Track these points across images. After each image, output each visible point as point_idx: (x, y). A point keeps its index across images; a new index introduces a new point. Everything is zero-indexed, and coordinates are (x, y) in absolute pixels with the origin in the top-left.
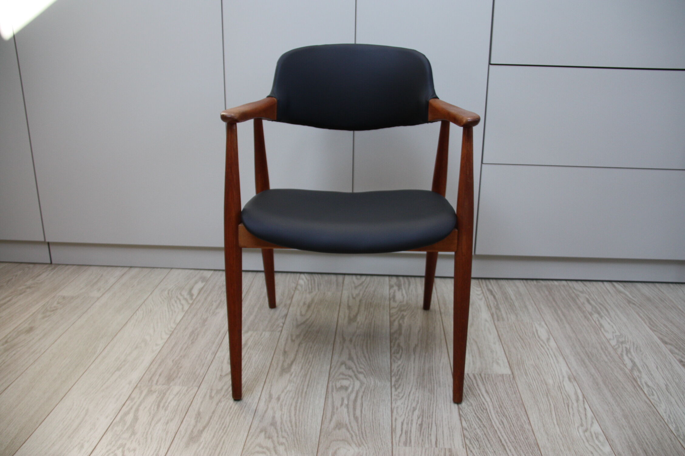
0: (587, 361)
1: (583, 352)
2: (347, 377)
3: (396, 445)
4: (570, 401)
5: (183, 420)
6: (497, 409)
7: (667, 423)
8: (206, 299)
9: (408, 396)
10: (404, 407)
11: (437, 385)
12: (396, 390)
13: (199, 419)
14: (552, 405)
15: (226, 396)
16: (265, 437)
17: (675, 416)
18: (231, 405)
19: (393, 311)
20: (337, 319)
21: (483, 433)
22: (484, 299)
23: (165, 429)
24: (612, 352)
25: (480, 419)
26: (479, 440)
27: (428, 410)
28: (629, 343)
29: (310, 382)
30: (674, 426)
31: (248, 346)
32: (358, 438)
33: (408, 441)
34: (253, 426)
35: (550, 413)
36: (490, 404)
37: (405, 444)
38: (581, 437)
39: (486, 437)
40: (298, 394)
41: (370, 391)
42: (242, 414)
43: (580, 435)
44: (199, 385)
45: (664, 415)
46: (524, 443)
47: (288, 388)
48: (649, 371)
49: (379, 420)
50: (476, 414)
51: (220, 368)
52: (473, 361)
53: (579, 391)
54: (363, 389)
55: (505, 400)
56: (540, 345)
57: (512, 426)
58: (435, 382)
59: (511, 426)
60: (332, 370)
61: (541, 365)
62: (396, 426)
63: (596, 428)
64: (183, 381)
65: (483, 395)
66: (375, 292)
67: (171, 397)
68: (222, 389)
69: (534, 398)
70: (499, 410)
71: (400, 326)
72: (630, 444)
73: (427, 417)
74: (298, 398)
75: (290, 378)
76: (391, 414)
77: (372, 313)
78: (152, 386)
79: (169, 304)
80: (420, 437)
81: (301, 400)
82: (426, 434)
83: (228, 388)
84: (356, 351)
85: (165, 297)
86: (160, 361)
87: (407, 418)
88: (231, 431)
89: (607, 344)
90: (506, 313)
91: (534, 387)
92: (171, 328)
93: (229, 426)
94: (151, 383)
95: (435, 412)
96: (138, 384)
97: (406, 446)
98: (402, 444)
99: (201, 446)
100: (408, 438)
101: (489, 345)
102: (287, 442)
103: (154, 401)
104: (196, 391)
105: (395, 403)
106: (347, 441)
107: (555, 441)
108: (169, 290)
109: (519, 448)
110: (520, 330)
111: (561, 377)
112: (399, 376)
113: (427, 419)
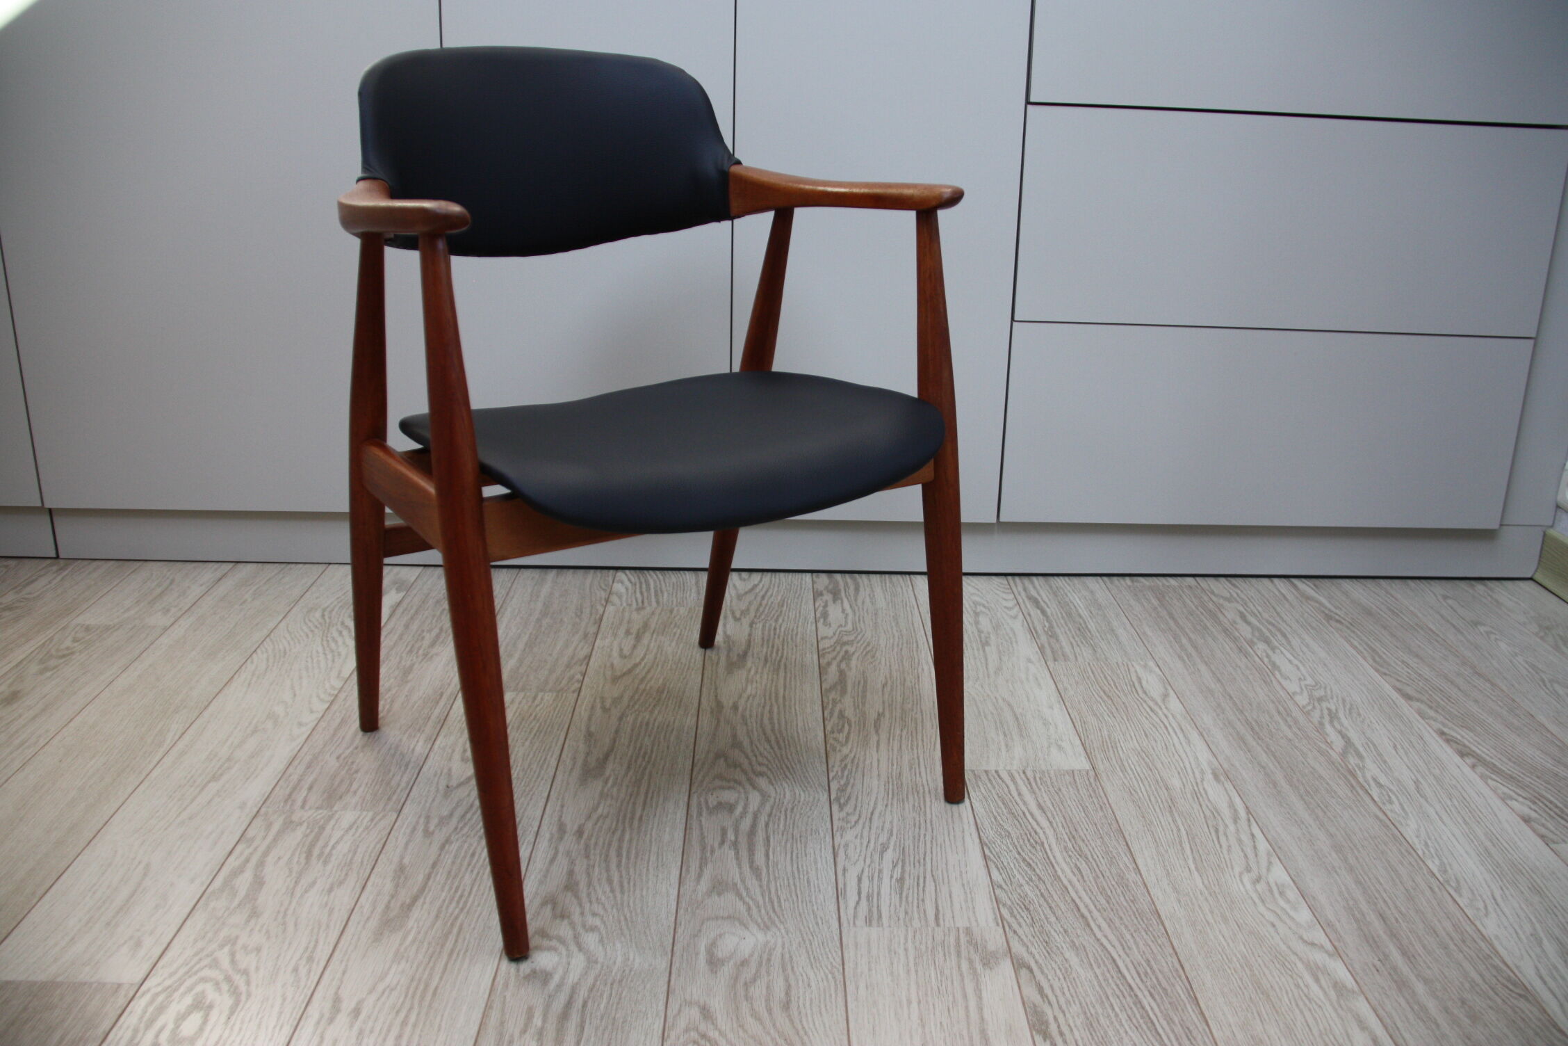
0: (1249, 738)
1: (1239, 720)
2: (732, 784)
3: (849, 923)
4: (1220, 819)
5: (366, 883)
6: (1065, 842)
7: (1422, 857)
8: (407, 626)
9: (868, 819)
10: (861, 844)
11: (930, 797)
12: (841, 807)
13: (402, 881)
14: (1183, 831)
15: (462, 829)
16: (555, 916)
17: (1438, 843)
18: (473, 848)
19: (824, 644)
21: (1038, 893)
22: (1021, 616)
24: (1302, 719)
25: (1029, 865)
26: (1032, 908)
27: (914, 849)
28: (1335, 699)
29: (650, 796)
30: (1437, 862)
32: (763, 911)
33: (875, 914)
35: (1179, 847)
36: (1050, 832)
37: (869, 921)
38: (1248, 894)
39: (1045, 900)
40: (624, 822)
41: (783, 812)
43: (1246, 891)
44: (399, 808)
45: (1416, 841)
46: (1127, 911)
47: (600, 811)
48: (1380, 755)
49: (807, 873)
50: (1019, 854)
51: (446, 772)
52: (1007, 746)
53: (1237, 800)
54: (768, 808)
55: (1080, 823)
56: (1148, 710)
57: (1101, 876)
58: (927, 790)
59: (1097, 876)
60: (696, 769)
61: (1153, 749)
62: (845, 885)
63: (1279, 874)
64: (364, 800)
65: (1032, 815)
66: (782, 606)
68: (451, 815)
69: (1143, 817)
70: (1070, 845)
71: (842, 673)
72: (1351, 903)
73: (914, 864)
75: (603, 787)
76: (832, 860)
77: (778, 650)
78: (292, 813)
79: (325, 639)
80: (900, 906)
81: (631, 834)
82: (913, 899)
83: (466, 813)
84: (748, 730)
85: (316, 623)
86: (308, 758)
87: (869, 866)
88: (476, 903)
89: (1290, 704)
90: (1071, 644)
91: (1140, 794)
92: (333, 688)
93: (470, 893)
94: (292, 805)
95: (932, 853)
96: (260, 809)
97: (870, 925)
98: (860, 921)
99: (410, 938)
100: (875, 910)
101: (1039, 711)
102: (604, 923)
103: (298, 844)
104: (394, 820)
105: (842, 836)
106: (739, 919)
107: (1193, 904)
108: (324, 610)
109: (1118, 924)
110: (1104, 679)
111: (1196, 772)
112: (848, 777)
113: (914, 867)
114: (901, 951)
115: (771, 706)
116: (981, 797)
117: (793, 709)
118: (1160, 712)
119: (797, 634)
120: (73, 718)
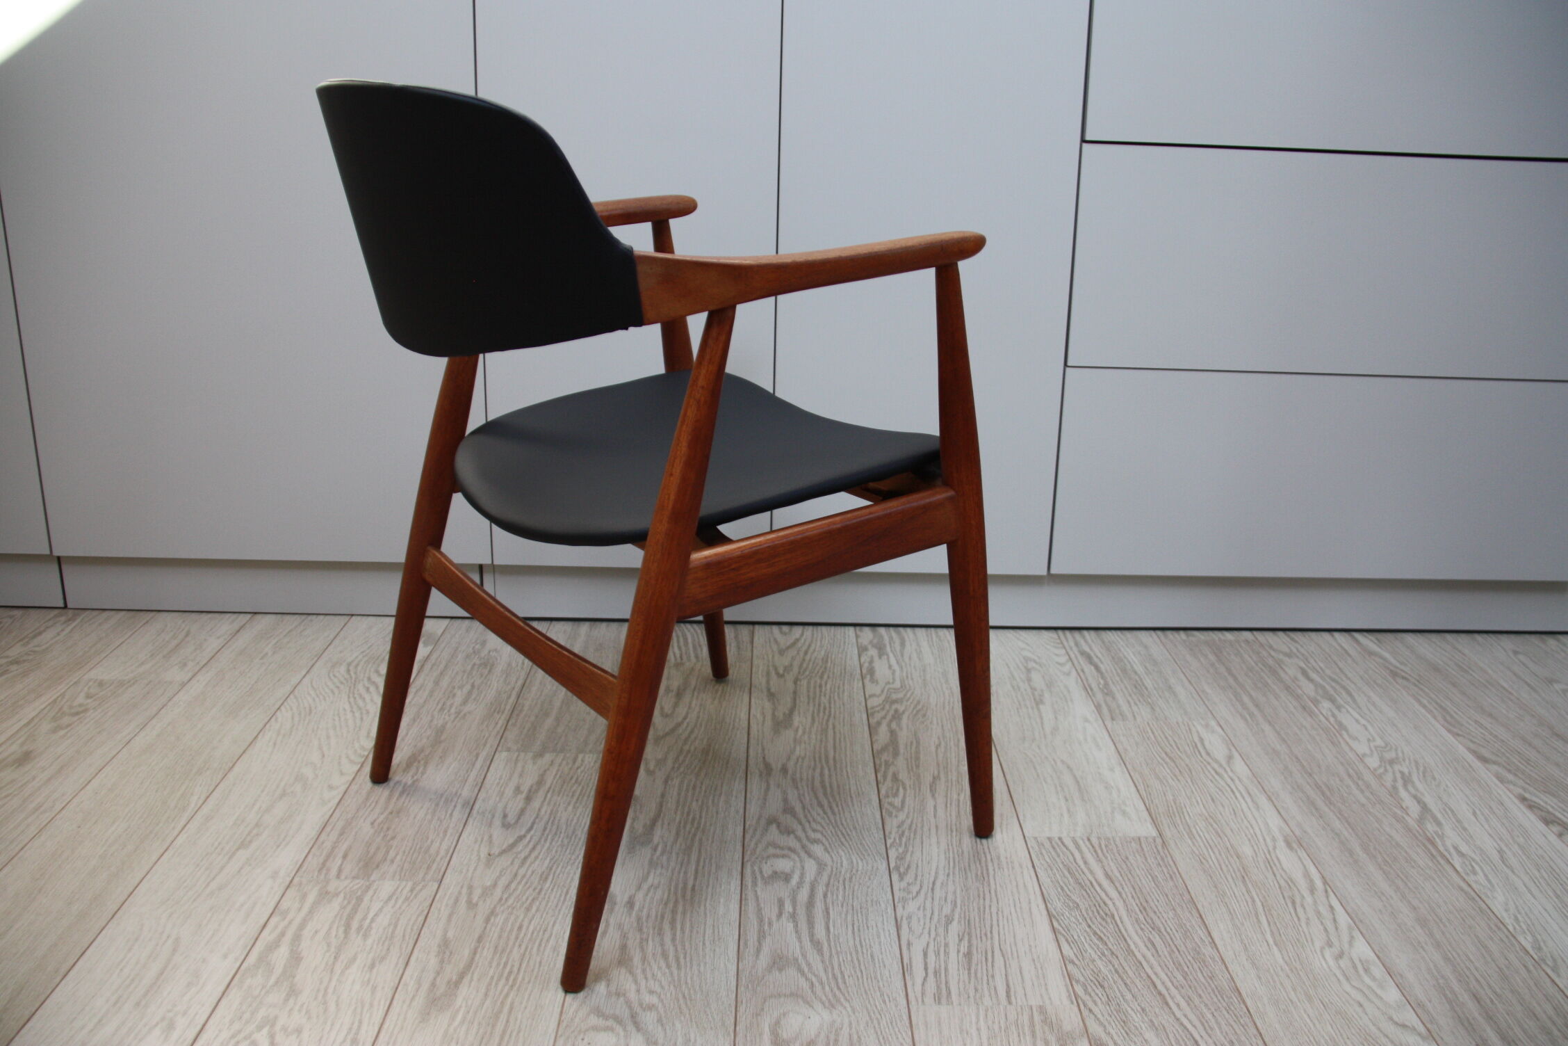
0: (1320, 803)
1: (1308, 783)
2: (786, 852)
3: (917, 1001)
4: (1296, 891)
5: (410, 958)
6: (1136, 913)
7: (1513, 933)
8: (437, 683)
9: (930, 890)
10: (925, 915)
11: (993, 865)
12: (901, 877)
13: (446, 957)
14: (1259, 904)
15: (506, 901)
17: (1529, 918)
19: (873, 703)
20: (746, 723)
21: (1112, 969)
22: (1074, 672)
23: (369, 981)
24: (1374, 783)
25: (1100, 938)
26: (1106, 985)
27: (980, 921)
28: (1407, 761)
29: (701, 864)
30: (1530, 938)
31: (548, 785)
32: (827, 988)
33: (944, 991)
35: (1255, 920)
36: (1120, 904)
37: (938, 999)
38: (1331, 970)
39: (1120, 976)
40: (676, 893)
41: (841, 882)
42: (548, 941)
43: (1329, 967)
44: (439, 878)
45: (1505, 915)
46: (1206, 988)
47: (650, 879)
48: (1459, 821)
49: (871, 947)
50: (1089, 926)
51: (486, 838)
52: (1069, 811)
53: (1313, 870)
54: (825, 878)
56: (1213, 772)
57: (1175, 950)
58: (989, 858)
59: (1173, 951)
60: (748, 836)
61: (1221, 814)
62: (910, 959)
63: (1361, 949)
64: (402, 868)
65: (1100, 885)
66: (827, 661)
67: (376, 906)
68: (495, 885)
69: (1216, 887)
70: (1141, 917)
71: (893, 733)
72: (1441, 981)
73: (981, 937)
74: (676, 902)
75: (652, 855)
76: (896, 933)
77: (825, 709)
78: (327, 883)
79: (351, 695)
80: (969, 983)
81: (684, 906)
82: (982, 976)
83: (510, 883)
84: (799, 794)
85: (342, 679)
86: (340, 824)
87: (935, 939)
89: (1361, 767)
90: (1128, 702)
91: (1211, 863)
92: (363, 748)
93: (519, 970)
94: (326, 874)
95: (998, 926)
96: (293, 878)
97: (939, 1003)
98: (929, 1000)
99: (459, 1018)
100: (943, 986)
101: (1100, 774)
102: (662, 1001)
103: (336, 917)
104: (435, 891)
105: (904, 907)
106: (803, 998)
107: (1274, 982)
108: (349, 664)
109: (1197, 1001)
110: (1164, 739)
111: (1268, 840)
112: (906, 845)
113: (981, 940)
114: (973, 1031)
115: (822, 768)
116: (1046, 865)
117: (844, 771)
118: (1226, 776)
119: (844, 691)
120: (90, 781)
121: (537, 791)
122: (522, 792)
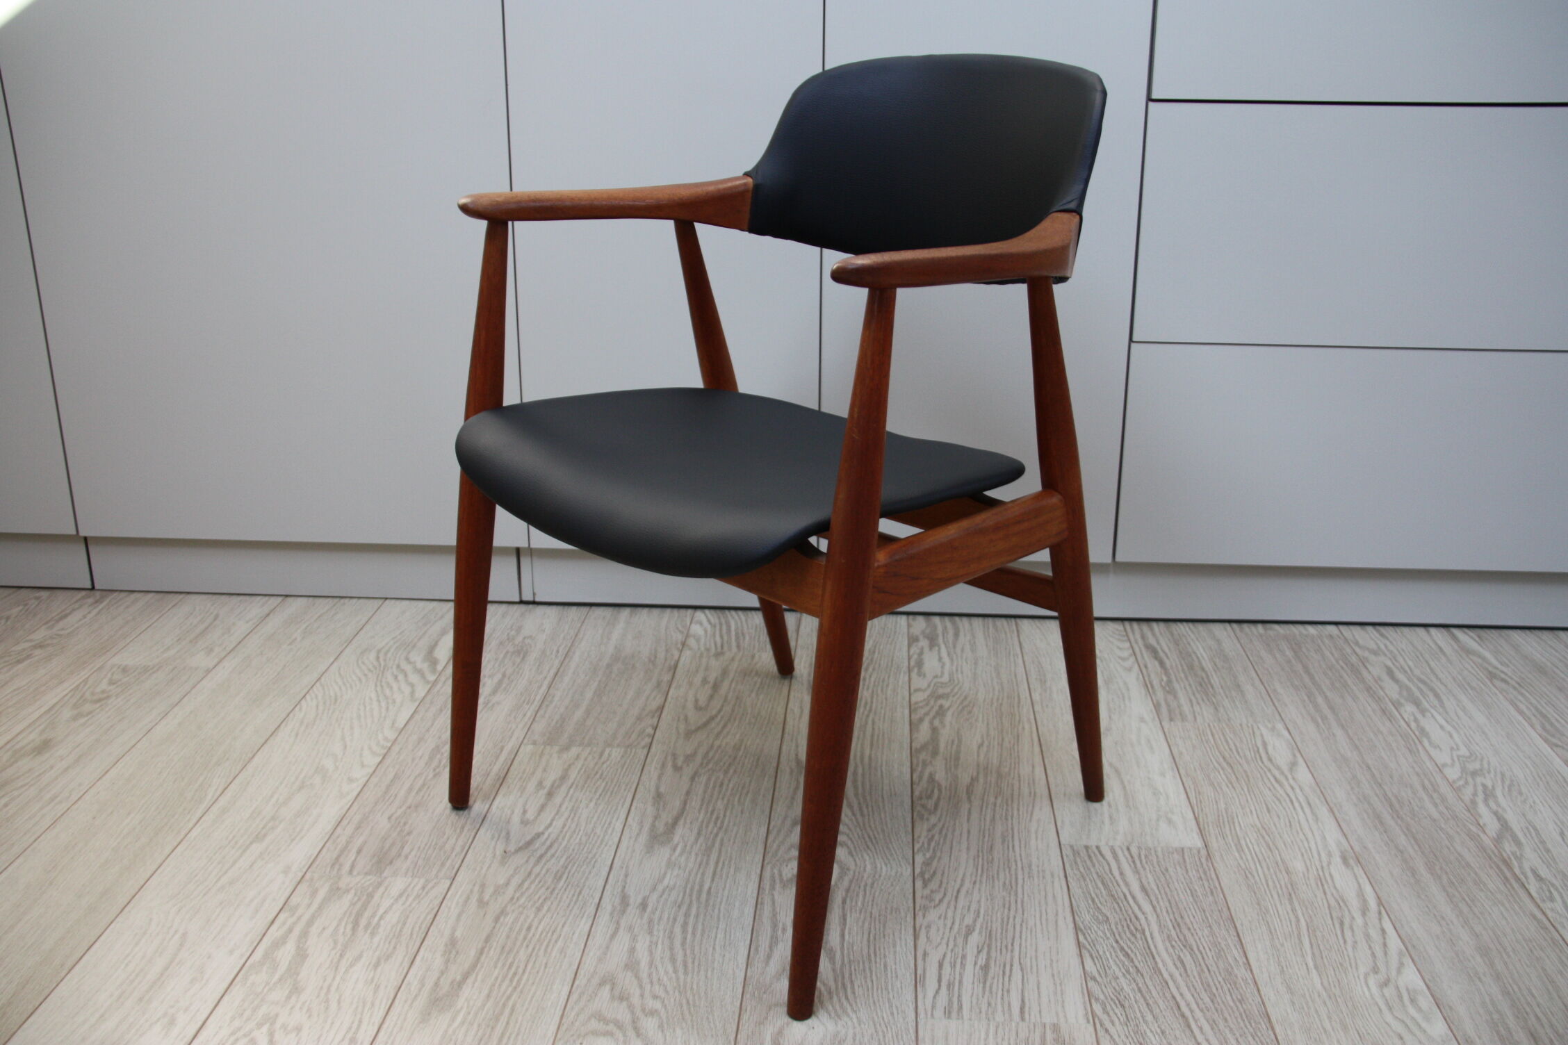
0: (1387, 817)
1: (1377, 795)
3: (926, 1014)
4: (1346, 909)
5: (415, 957)
6: (1169, 930)
9: (954, 898)
10: (945, 925)
11: (1023, 874)
12: (925, 885)
13: (452, 956)
14: (1303, 923)
15: (518, 899)
16: (613, 998)
18: (529, 921)
19: (917, 698)
20: (783, 716)
21: (1136, 988)
22: (1136, 667)
23: (372, 980)
24: (1450, 796)
25: (1127, 955)
26: (1126, 1004)
27: (1002, 933)
28: (1492, 774)
29: (720, 865)
31: (571, 780)
32: (835, 999)
33: (955, 1005)
34: (581, 972)
35: (1297, 941)
36: (1153, 919)
37: (948, 1013)
38: (1373, 999)
39: (1142, 995)
40: (691, 895)
41: (862, 888)
42: (556, 942)
43: (1371, 995)
44: (453, 875)
46: (1233, 1011)
47: (666, 882)
48: (1543, 843)
49: (885, 956)
51: (503, 834)
52: (1111, 817)
53: (1368, 889)
55: (1188, 910)
56: (1273, 780)
57: (1206, 970)
58: (1019, 866)
59: (1202, 970)
60: (771, 837)
61: (1275, 825)
62: (924, 971)
63: (1410, 977)
64: (415, 865)
65: (1134, 898)
66: (874, 652)
67: (386, 904)
68: (507, 884)
69: (1259, 904)
70: (1173, 933)
71: (934, 730)
72: (1496, 1016)
73: (1001, 949)
74: (690, 905)
75: (671, 855)
76: (912, 943)
77: (866, 703)
78: (339, 879)
79: (378, 684)
80: (983, 997)
81: (698, 908)
82: (997, 990)
83: (524, 881)
85: (371, 667)
86: (357, 818)
87: (952, 951)
88: (531, 982)
89: (1439, 780)
90: (1191, 701)
91: (1257, 878)
92: (386, 739)
93: (524, 971)
94: (339, 870)
95: (1021, 937)
96: (305, 873)
97: (949, 1017)
98: (939, 1013)
99: (459, 1019)
100: (955, 1000)
101: (1149, 778)
102: (665, 1007)
103: (345, 914)
104: (446, 889)
105: (924, 916)
107: (1309, 1008)
108: (379, 651)
109: (1222, 1025)
110: (1225, 744)
111: (1323, 855)
112: (934, 850)
113: (1001, 953)
116: (1079, 875)
117: (879, 771)
118: (1285, 783)
119: (888, 686)
120: (108, 771)
121: (559, 787)
122: (544, 788)
